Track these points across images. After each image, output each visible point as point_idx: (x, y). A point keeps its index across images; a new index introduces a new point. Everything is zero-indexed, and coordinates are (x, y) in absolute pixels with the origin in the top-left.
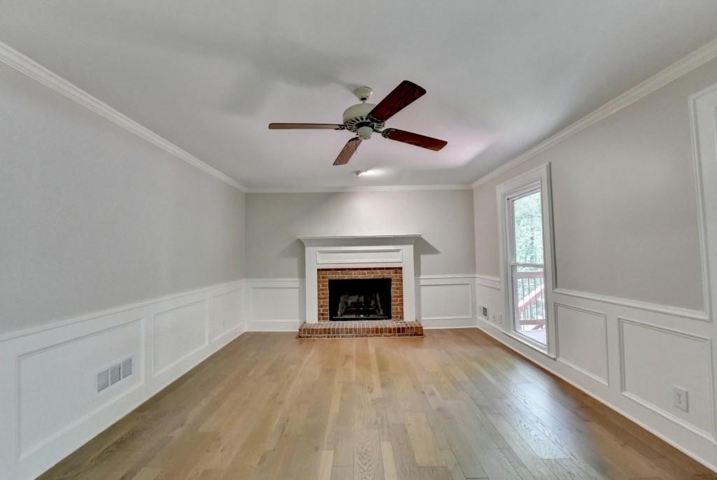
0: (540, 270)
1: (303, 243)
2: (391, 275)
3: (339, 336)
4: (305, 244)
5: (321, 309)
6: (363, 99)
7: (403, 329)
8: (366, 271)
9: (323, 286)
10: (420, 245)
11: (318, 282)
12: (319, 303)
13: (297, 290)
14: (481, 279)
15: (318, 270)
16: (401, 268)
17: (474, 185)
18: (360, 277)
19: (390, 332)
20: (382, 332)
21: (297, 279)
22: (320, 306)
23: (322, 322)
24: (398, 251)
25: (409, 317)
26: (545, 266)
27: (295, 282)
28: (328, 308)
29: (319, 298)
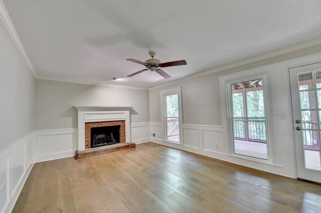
0: (178, 119)
1: (76, 109)
2: (120, 124)
3: (100, 154)
4: (78, 110)
5: (87, 143)
6: (153, 56)
7: (128, 145)
8: (109, 123)
9: (88, 131)
10: (132, 111)
11: (85, 129)
12: (86, 140)
13: (72, 134)
14: (152, 123)
15: (86, 123)
16: (125, 121)
17: (150, 89)
18: (107, 125)
19: (123, 148)
20: (119, 149)
21: (72, 129)
22: (86, 141)
23: (87, 149)
24: (123, 113)
25: (128, 141)
26: (179, 118)
27: (71, 130)
28: (90, 142)
29: (86, 138)
